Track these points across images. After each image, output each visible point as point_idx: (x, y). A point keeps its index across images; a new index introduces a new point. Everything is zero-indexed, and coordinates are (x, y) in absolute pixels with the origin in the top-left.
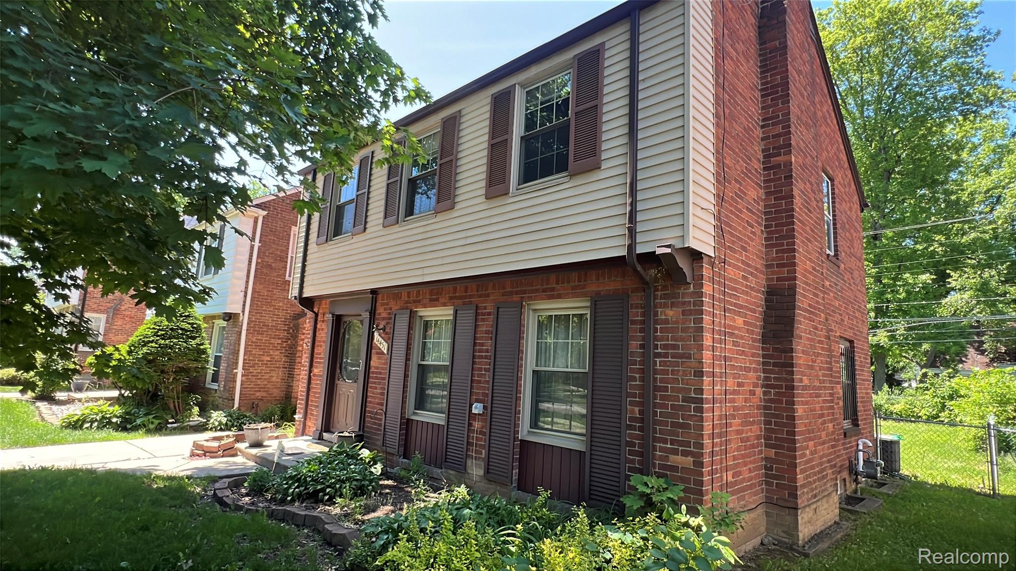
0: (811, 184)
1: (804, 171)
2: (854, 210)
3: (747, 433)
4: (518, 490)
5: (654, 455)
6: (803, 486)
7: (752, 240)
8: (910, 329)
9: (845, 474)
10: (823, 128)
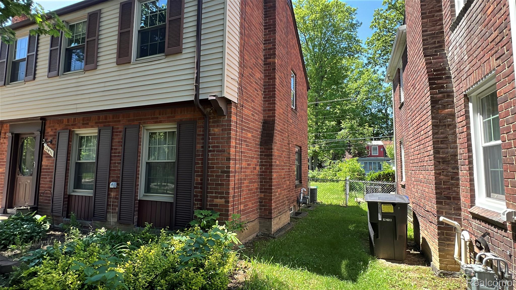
0: (284, 74)
1: (281, 67)
2: (304, 90)
3: (251, 187)
4: (138, 226)
5: (207, 200)
6: (275, 208)
7: (257, 97)
8: (327, 144)
9: (295, 203)
10: (293, 50)
